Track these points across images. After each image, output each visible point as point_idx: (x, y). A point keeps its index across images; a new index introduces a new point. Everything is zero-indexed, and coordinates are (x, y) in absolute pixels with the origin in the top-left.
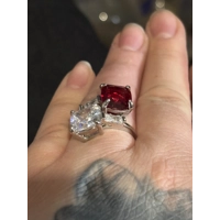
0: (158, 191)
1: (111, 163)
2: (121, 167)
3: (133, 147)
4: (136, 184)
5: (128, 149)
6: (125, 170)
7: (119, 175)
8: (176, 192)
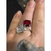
0: (36, 48)
1: (26, 40)
2: (28, 41)
3: (31, 35)
4: (31, 46)
5: (30, 36)
6: (29, 42)
7: (27, 43)
8: (40, 48)
